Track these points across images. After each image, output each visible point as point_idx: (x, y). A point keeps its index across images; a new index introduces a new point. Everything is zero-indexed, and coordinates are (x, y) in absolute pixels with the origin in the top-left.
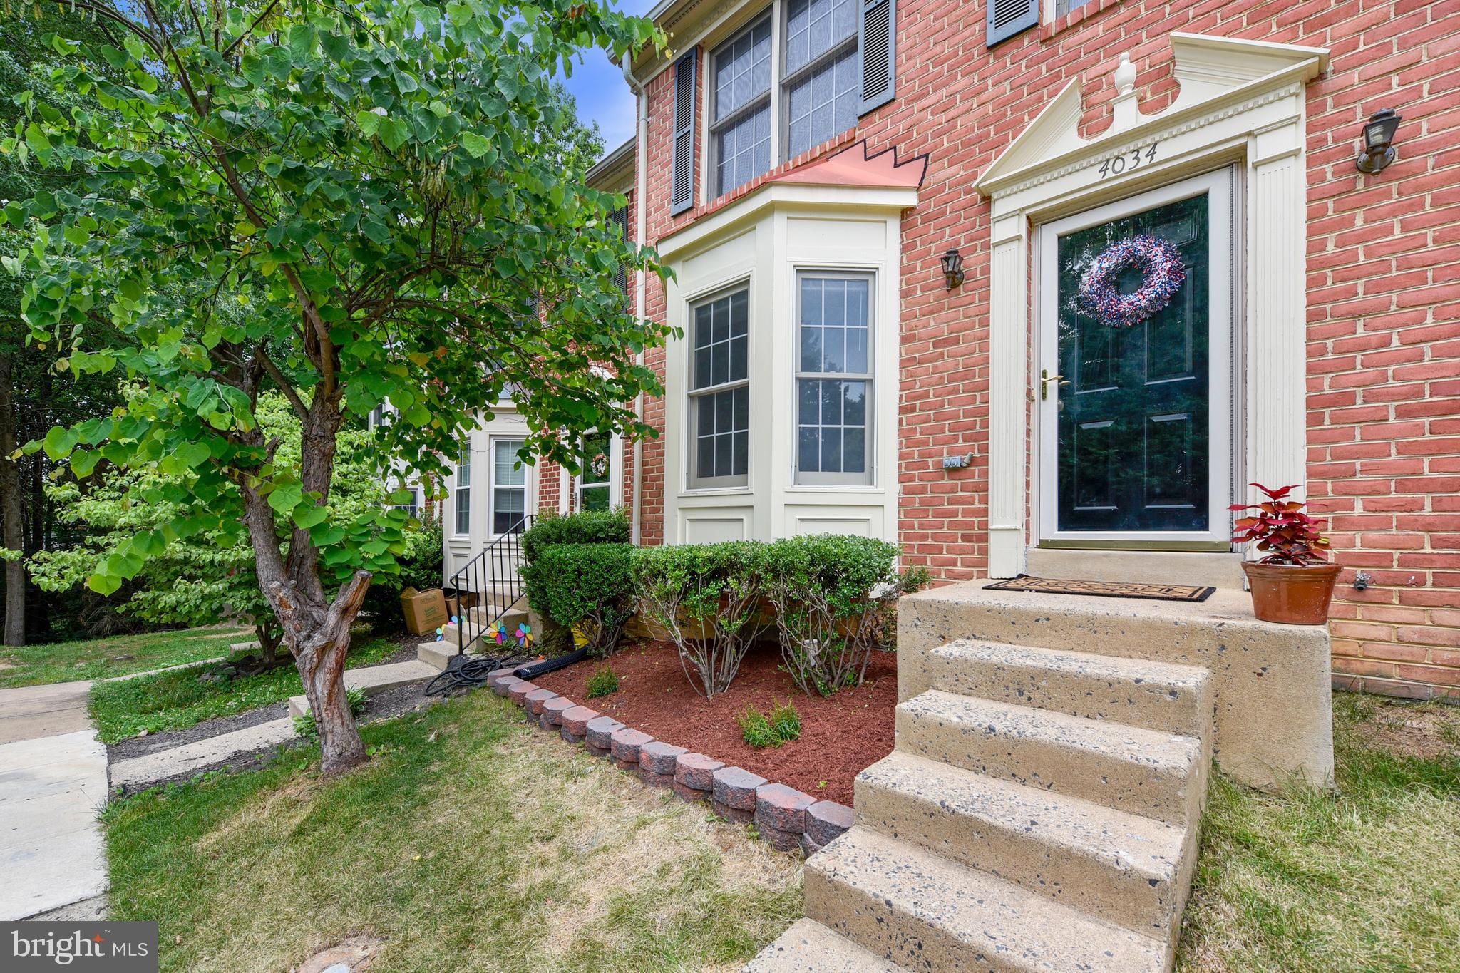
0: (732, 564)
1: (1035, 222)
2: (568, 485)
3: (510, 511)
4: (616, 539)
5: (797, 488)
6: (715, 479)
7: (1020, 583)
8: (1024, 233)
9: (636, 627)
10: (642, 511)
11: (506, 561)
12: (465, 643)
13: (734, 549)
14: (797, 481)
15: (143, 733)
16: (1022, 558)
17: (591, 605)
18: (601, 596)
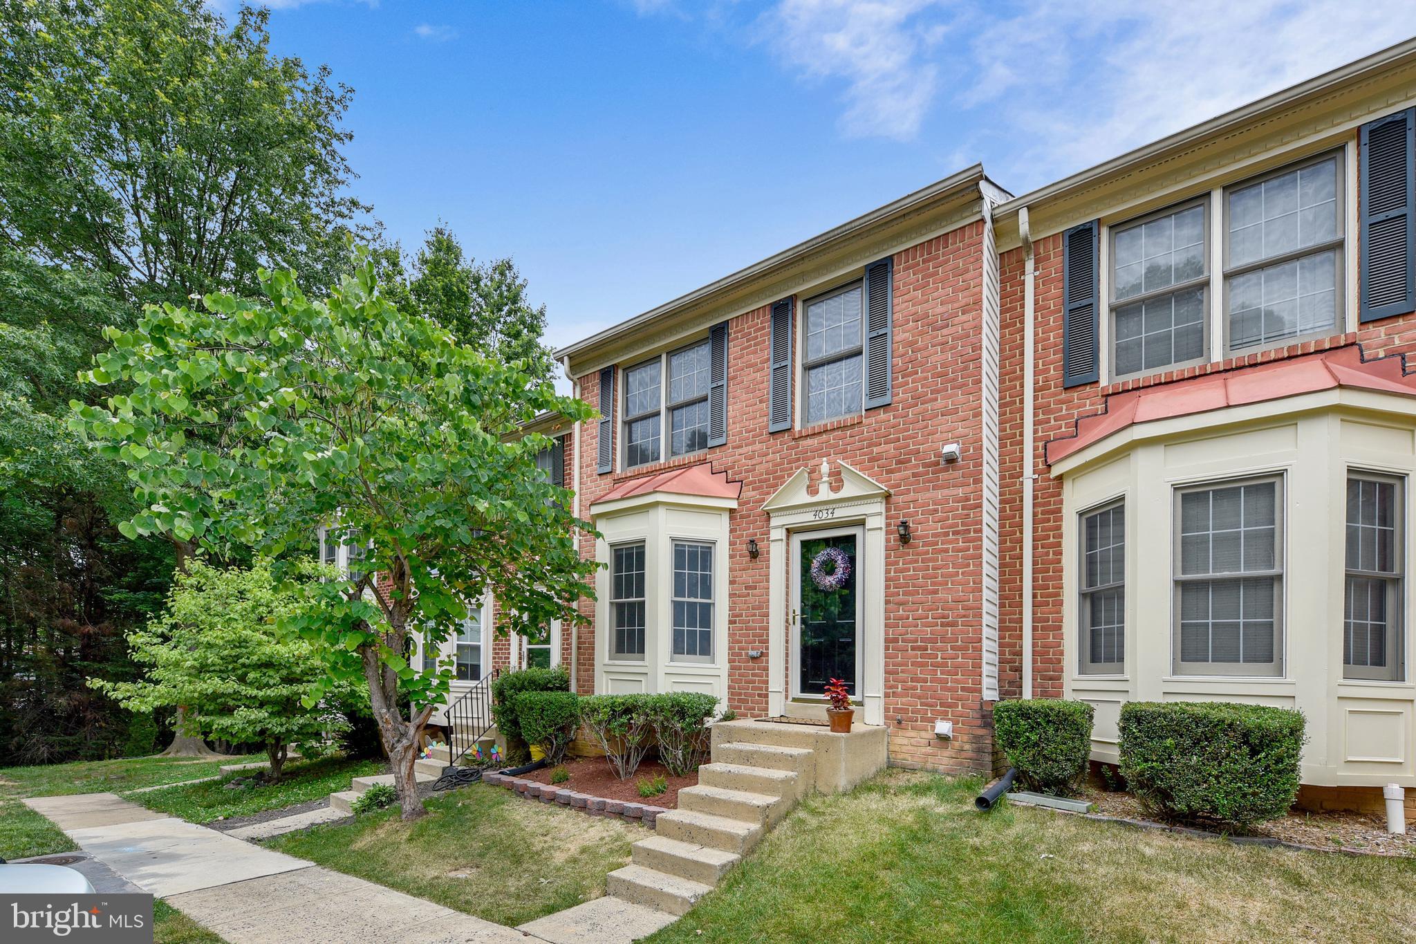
0: (635, 707)
1: (790, 532)
2: (517, 645)
3: (469, 663)
4: (560, 688)
5: (672, 664)
6: (626, 655)
7: (782, 719)
8: (784, 538)
9: (574, 749)
10: (578, 670)
11: (475, 702)
12: (454, 758)
13: (635, 698)
14: (672, 660)
15: (221, 818)
16: (783, 707)
17: (550, 730)
18: (556, 725)
